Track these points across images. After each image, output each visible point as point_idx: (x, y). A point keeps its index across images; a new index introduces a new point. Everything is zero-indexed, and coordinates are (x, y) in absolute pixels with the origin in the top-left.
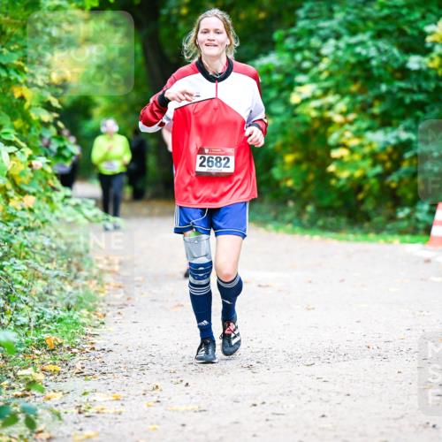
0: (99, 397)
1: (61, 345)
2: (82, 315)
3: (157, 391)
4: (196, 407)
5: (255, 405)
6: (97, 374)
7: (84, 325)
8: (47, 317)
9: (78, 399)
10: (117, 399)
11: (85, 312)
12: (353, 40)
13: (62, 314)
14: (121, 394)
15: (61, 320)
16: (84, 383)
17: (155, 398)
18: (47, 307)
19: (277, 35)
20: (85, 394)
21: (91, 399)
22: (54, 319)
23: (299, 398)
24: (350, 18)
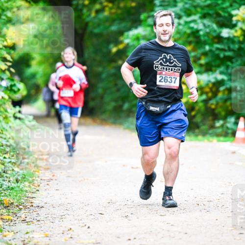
0: (36, 235)
1: (12, 203)
2: (25, 185)
3: (71, 231)
4: (94, 241)
5: (130, 240)
6: (35, 221)
7: (26, 191)
8: (4, 187)
9: (23, 236)
10: (47, 236)
11: (27, 184)
12: (189, 19)
13: (13, 185)
14: (49, 233)
15: (12, 189)
16: (27, 226)
17: (70, 236)
18: (4, 181)
19: (143, 17)
20: (27, 233)
21: (31, 236)
22: (9, 188)
23: (156, 235)
24: (187, 6)
